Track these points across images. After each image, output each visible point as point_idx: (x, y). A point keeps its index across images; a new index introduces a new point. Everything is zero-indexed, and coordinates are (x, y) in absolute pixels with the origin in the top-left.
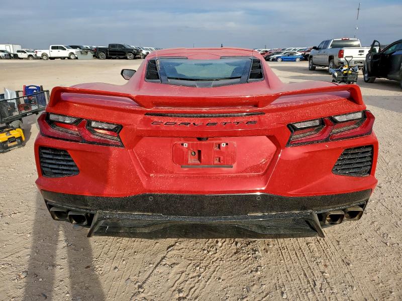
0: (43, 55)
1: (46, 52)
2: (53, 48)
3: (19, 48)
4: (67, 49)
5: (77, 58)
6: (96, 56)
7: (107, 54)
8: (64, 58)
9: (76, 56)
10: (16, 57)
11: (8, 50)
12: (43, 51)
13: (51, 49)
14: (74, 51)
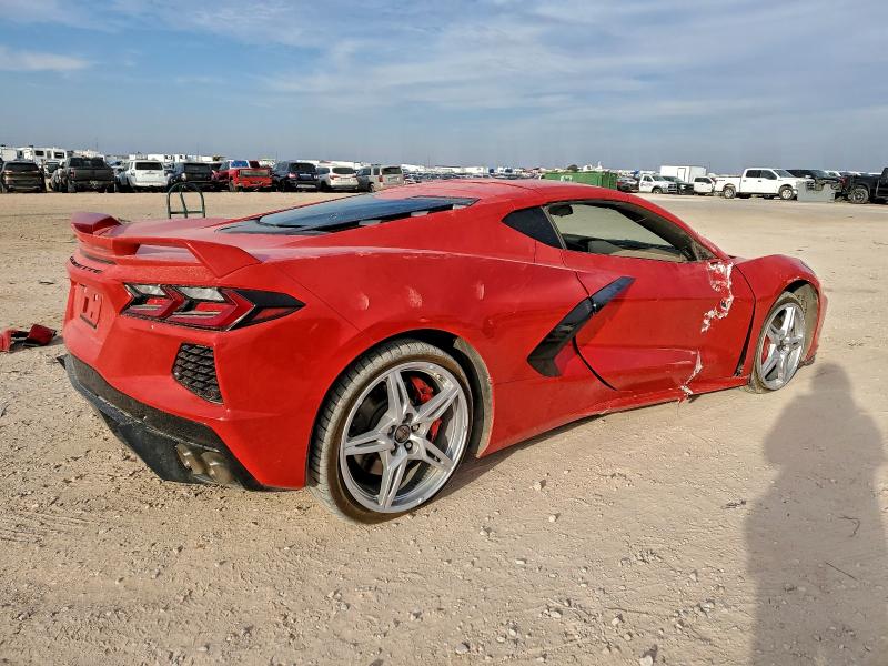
0: (726, 188)
1: (735, 181)
2: (751, 174)
3: (700, 172)
4: (778, 177)
5: (795, 198)
6: (842, 196)
7: (873, 191)
8: (771, 197)
9: (795, 192)
10: (689, 190)
11: (681, 178)
12: (728, 180)
13: (744, 177)
14: (793, 181)
